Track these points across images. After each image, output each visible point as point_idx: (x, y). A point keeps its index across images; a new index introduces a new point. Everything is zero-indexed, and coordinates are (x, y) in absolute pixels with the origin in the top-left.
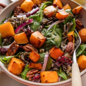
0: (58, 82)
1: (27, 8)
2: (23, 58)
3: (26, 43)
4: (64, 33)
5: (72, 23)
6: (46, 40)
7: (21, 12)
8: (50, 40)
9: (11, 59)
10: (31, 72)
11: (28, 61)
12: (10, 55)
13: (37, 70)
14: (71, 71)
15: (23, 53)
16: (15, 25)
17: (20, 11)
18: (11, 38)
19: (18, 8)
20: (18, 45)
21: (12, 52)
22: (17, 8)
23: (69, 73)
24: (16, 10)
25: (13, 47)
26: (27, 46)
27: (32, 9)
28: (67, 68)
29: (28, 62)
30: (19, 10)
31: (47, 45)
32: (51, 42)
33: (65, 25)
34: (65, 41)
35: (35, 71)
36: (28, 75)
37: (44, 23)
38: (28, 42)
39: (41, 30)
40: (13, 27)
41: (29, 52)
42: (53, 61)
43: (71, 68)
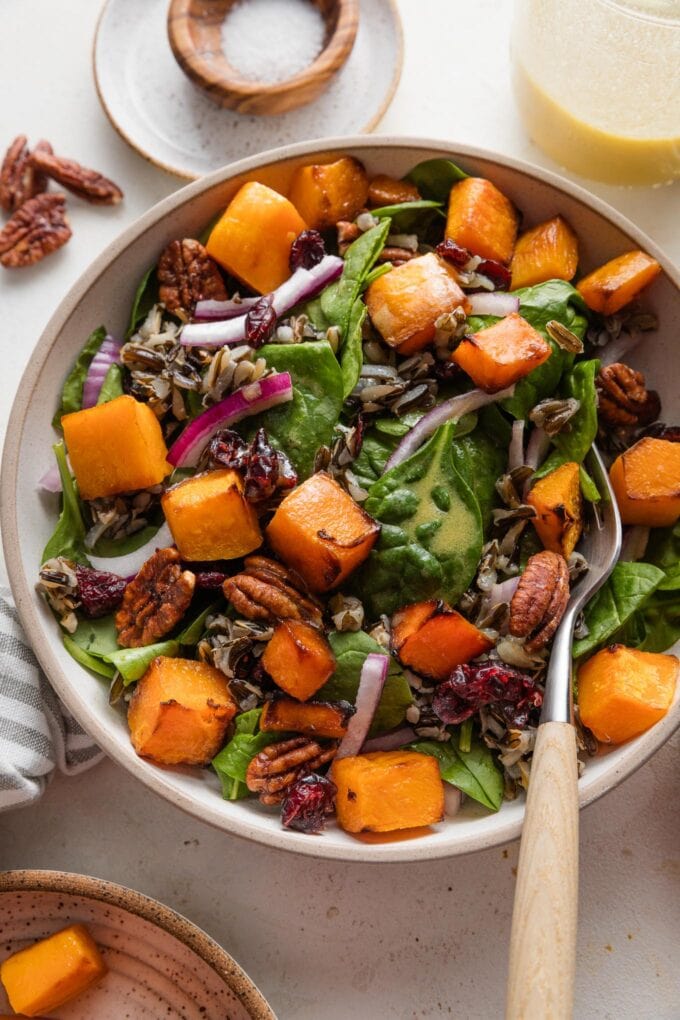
1: (256, 261)
2: (223, 662)
3: (243, 552)
4: (504, 483)
5: (574, 405)
6: (378, 541)
8: (403, 542)
9: (147, 669)
10: (272, 757)
11: (255, 685)
13: (314, 748)
14: (528, 757)
15: (222, 621)
16: (169, 400)
17: (202, 275)
19: (187, 253)
20: (189, 576)
21: (153, 613)
22: (182, 247)
23: (515, 765)
24: (171, 268)
25: (159, 586)
26: (248, 581)
27: (290, 271)
28: (507, 740)
29: (257, 692)
30: (195, 264)
31: (384, 575)
32: (409, 558)
33: (519, 427)
34: (511, 537)
35: (301, 755)
36: (255, 776)
37: (370, 407)
38: (258, 542)
39: (343, 458)
40: (158, 417)
41: (261, 621)
42: (417, 684)
43: (532, 742)
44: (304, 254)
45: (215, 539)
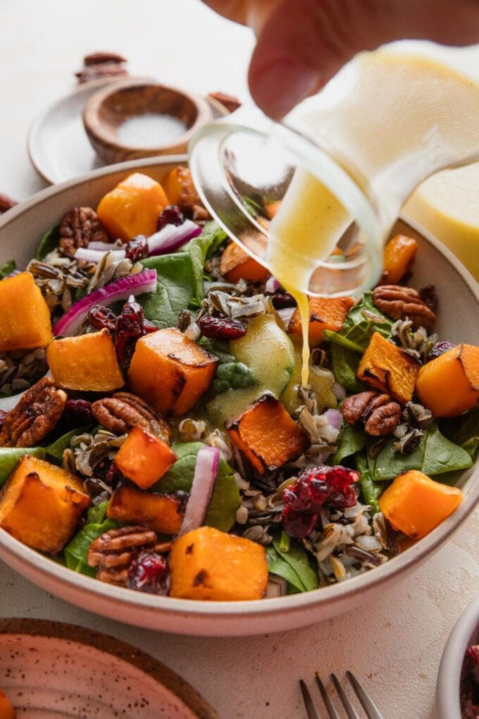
0: (264, 596)
1: (133, 219)
2: (83, 464)
3: (107, 387)
6: (215, 374)
7: (99, 235)
9: (17, 464)
10: (113, 537)
11: (108, 484)
12: (13, 445)
13: (150, 535)
14: (339, 553)
15: (86, 436)
16: (60, 297)
17: (93, 230)
18: (30, 359)
19: (83, 215)
20: (62, 393)
21: (28, 427)
22: (79, 212)
23: (327, 561)
24: (72, 228)
25: (36, 405)
26: (114, 402)
27: (159, 226)
28: (322, 534)
29: (108, 489)
30: (88, 223)
35: (138, 537)
36: (96, 550)
38: (122, 383)
40: (50, 307)
42: (245, 485)
44: (171, 218)
45: (87, 374)
